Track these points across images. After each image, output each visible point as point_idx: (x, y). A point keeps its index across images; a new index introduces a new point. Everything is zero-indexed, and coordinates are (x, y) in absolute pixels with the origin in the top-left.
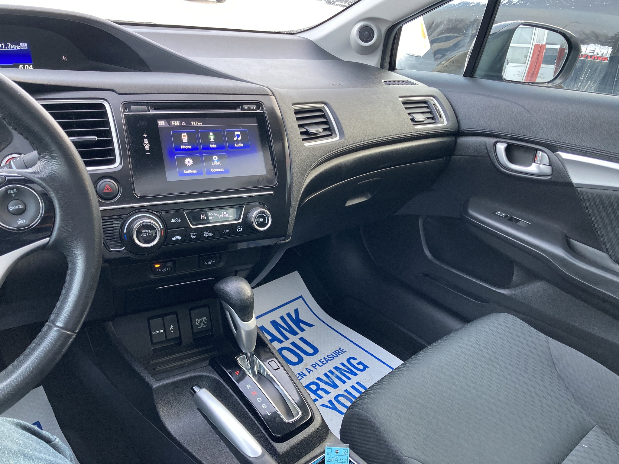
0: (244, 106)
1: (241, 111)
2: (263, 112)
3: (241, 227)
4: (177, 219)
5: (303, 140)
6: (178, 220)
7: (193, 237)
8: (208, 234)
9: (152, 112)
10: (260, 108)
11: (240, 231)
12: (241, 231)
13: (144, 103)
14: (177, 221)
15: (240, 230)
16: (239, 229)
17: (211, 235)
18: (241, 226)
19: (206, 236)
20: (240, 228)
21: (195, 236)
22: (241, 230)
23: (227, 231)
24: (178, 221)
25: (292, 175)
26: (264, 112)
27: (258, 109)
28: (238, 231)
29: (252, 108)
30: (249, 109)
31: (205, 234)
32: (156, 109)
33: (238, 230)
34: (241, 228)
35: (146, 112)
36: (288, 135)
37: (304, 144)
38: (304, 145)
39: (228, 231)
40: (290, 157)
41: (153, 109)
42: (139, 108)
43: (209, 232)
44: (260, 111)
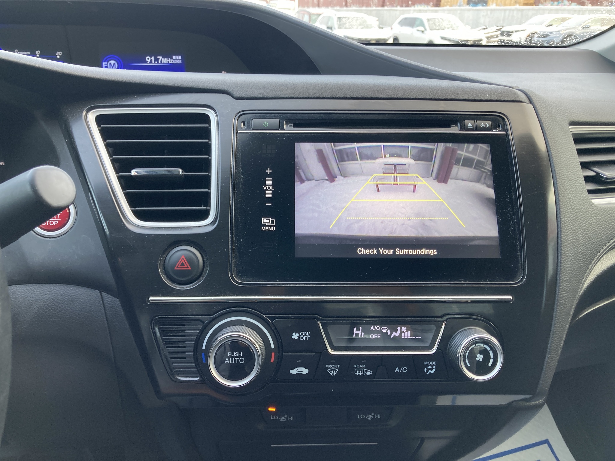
0: (466, 121)
1: (460, 130)
2: (505, 133)
3: (434, 365)
4: (302, 334)
5: (590, 192)
6: (306, 336)
7: (331, 373)
8: (361, 371)
9: (289, 129)
10: (499, 126)
11: (430, 371)
12: (432, 372)
13: (277, 115)
14: (302, 338)
15: (432, 369)
16: (430, 367)
17: (368, 373)
18: (434, 363)
19: (359, 373)
20: (432, 366)
21: (336, 371)
22: (434, 370)
23: (403, 369)
24: (304, 338)
25: (559, 263)
26: (507, 135)
27: (495, 126)
28: (427, 371)
29: (483, 125)
30: (476, 128)
31: (356, 370)
32: (295, 125)
33: (425, 370)
34: (434, 367)
35: (278, 129)
36: (558, 180)
37: (592, 200)
38: (591, 202)
39: (405, 370)
40: (559, 225)
41: (291, 126)
42: (266, 122)
43: (364, 366)
44: (499, 131)
